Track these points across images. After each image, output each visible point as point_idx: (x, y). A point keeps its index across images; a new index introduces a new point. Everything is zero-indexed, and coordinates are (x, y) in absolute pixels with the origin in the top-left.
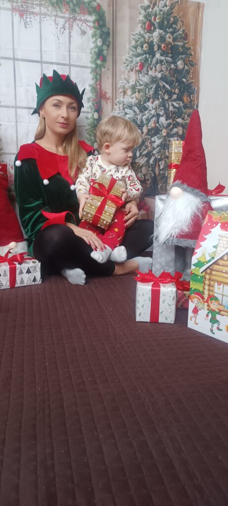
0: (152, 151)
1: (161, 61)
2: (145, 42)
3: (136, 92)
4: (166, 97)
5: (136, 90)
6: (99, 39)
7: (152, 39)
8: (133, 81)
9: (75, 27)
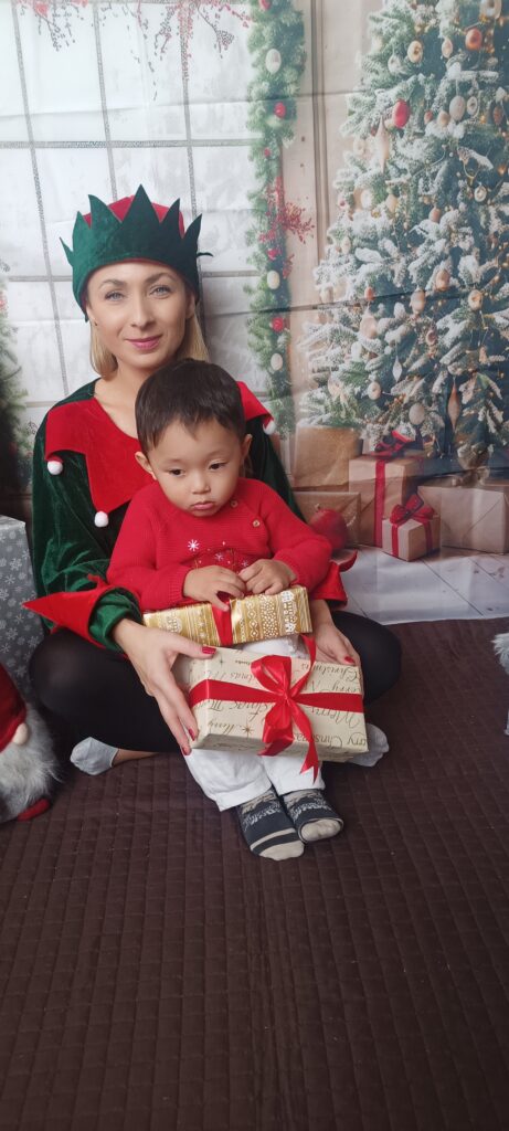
0: (438, 358)
1: (465, 86)
2: (413, 36)
3: (386, 195)
4: (480, 194)
5: (388, 190)
6: (272, 53)
7: (432, 22)
8: (377, 165)
9: (199, 26)
